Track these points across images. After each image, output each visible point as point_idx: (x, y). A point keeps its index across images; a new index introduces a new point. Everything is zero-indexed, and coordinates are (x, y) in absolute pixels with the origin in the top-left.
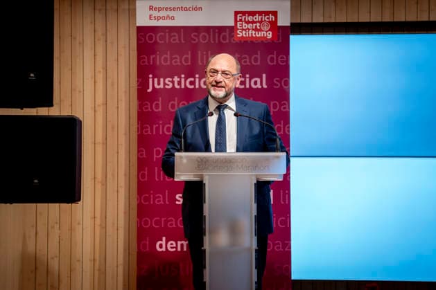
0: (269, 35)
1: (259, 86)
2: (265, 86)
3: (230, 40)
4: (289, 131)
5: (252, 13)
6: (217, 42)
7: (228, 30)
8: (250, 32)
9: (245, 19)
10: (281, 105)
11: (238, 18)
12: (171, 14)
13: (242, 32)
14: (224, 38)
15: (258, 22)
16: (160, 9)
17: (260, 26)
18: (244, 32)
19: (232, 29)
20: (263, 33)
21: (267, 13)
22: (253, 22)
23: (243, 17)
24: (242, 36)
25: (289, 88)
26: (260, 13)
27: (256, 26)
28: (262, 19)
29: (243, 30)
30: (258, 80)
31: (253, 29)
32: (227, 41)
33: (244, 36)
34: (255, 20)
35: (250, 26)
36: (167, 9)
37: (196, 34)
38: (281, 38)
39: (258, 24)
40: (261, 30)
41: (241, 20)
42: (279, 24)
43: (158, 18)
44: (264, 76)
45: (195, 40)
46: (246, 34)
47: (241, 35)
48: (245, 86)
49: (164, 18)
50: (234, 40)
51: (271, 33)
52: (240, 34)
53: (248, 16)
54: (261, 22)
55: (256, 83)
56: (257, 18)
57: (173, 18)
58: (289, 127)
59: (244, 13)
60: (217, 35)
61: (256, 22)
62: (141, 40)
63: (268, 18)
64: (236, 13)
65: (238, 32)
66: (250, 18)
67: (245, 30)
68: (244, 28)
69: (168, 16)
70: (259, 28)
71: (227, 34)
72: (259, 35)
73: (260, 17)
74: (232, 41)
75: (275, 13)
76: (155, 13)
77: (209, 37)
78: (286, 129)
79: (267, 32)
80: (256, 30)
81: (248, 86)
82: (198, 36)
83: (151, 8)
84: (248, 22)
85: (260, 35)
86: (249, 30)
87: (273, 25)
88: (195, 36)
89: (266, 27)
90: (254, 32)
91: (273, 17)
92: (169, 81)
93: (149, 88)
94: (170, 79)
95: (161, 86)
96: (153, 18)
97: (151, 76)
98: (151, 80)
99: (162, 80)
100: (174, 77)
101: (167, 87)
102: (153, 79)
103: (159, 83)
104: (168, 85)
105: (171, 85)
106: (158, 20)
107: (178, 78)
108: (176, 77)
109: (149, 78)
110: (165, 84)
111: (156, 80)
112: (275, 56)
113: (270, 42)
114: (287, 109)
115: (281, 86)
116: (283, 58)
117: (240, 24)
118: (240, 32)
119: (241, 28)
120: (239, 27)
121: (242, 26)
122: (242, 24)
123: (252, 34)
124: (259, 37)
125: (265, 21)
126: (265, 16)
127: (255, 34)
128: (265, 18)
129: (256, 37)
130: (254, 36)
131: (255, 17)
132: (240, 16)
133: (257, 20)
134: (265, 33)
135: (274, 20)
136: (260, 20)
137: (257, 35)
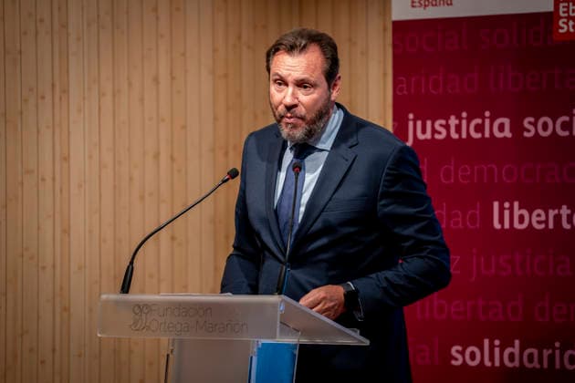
3: (545, 42)
6: (524, 44)
7: (542, 21)
13: (567, 24)
18: (571, 23)
19: (549, 19)
29: (569, 18)
32: (541, 43)
33: (572, 30)
37: (488, 31)
45: (485, 43)
46: (574, 26)
47: (566, 28)
48: (571, 131)
50: (552, 40)
60: (524, 31)
62: (399, 48)
65: (561, 23)
67: (573, 19)
71: (541, 29)
74: (549, 42)
77: (511, 37)
82: (490, 36)
88: (485, 34)
92: (441, 125)
93: (407, 140)
94: (443, 122)
95: (428, 135)
96: (417, 4)
97: (411, 116)
98: (411, 124)
99: (429, 123)
100: (449, 118)
101: (437, 136)
102: (415, 121)
103: (424, 131)
104: (440, 133)
105: (444, 132)
106: (425, 6)
107: (457, 118)
108: (453, 118)
109: (408, 120)
110: (434, 131)
111: (419, 123)
117: (564, 7)
118: (564, 23)
119: (566, 15)
120: (561, 14)
121: (568, 12)
122: (568, 7)
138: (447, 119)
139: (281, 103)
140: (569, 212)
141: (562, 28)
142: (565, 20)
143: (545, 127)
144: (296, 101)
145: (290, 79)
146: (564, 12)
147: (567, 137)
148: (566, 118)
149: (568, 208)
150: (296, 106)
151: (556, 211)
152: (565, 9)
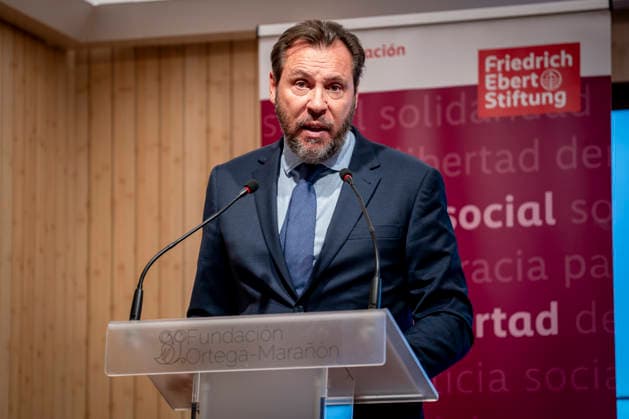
0: (561, 101)
1: (536, 221)
2: (551, 221)
3: (468, 119)
4: (611, 326)
5: (521, 53)
6: (439, 123)
7: (463, 95)
8: (516, 96)
9: (504, 66)
10: (589, 264)
11: (488, 65)
13: (496, 98)
14: (456, 114)
15: (535, 70)
17: (538, 81)
18: (501, 97)
19: (473, 93)
20: (544, 95)
21: (554, 49)
22: (522, 73)
23: (500, 63)
24: (498, 107)
25: (610, 223)
26: (538, 51)
27: (529, 82)
28: (542, 63)
29: (498, 91)
30: (535, 207)
31: (522, 89)
32: (463, 120)
33: (502, 105)
34: (526, 67)
35: (515, 82)
37: (392, 109)
38: (588, 106)
39: (534, 77)
40: (540, 90)
41: (494, 70)
42: (587, 70)
44: (549, 196)
45: (388, 122)
46: (505, 101)
47: (494, 103)
48: (504, 222)
50: (477, 117)
51: (564, 94)
52: (491, 102)
53: (511, 59)
54: (539, 72)
55: (529, 214)
56: (530, 63)
58: (611, 317)
59: (501, 53)
60: (439, 108)
61: (528, 73)
62: (270, 131)
63: (558, 61)
64: (483, 55)
65: (488, 97)
66: (516, 64)
67: (504, 93)
68: (501, 87)
70: (535, 84)
71: (462, 105)
72: (536, 101)
73: (539, 59)
74: (473, 119)
75: (574, 49)
77: (422, 114)
78: (605, 322)
79: (554, 93)
80: (529, 89)
81: (510, 223)
82: (395, 114)
84: (510, 74)
85: (538, 102)
86: (512, 90)
88: (388, 113)
89: (553, 81)
90: (524, 96)
91: (570, 58)
112: (574, 149)
113: (564, 116)
114: (606, 274)
115: (590, 218)
116: (595, 152)
117: (492, 79)
118: (492, 97)
119: (494, 88)
120: (488, 87)
121: (497, 84)
122: (497, 80)
123: (519, 100)
124: (537, 107)
125: (550, 67)
126: (549, 57)
127: (527, 100)
128: (550, 61)
129: (529, 106)
130: (524, 103)
131: (526, 60)
132: (492, 61)
133: (532, 66)
134: (550, 95)
135: (570, 63)
136: (538, 66)
137: (532, 103)
139: (304, 107)
140: (504, 316)
141: (490, 103)
142: (494, 94)
143: (470, 217)
144: (326, 106)
145: (318, 77)
146: (492, 85)
147: (500, 229)
148: (498, 207)
149: (503, 311)
150: (323, 112)
151: (486, 317)
152: (493, 82)
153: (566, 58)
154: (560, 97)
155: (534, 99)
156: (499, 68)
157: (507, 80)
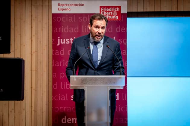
0: (117, 18)
4: (126, 65)
5: (109, 7)
8: (107, 16)
9: (105, 10)
11: (102, 10)
12: (69, 7)
15: (112, 11)
16: (63, 5)
17: (112, 13)
20: (114, 17)
21: (116, 7)
22: (109, 12)
23: (104, 9)
25: (126, 44)
26: (112, 7)
27: (110, 13)
28: (113, 10)
31: (109, 15)
34: (110, 10)
35: (107, 13)
36: (67, 5)
37: (81, 17)
38: (122, 19)
39: (111, 13)
40: (113, 15)
41: (103, 11)
42: (122, 12)
43: (63, 10)
44: (114, 38)
45: (80, 20)
49: (65, 10)
51: (118, 17)
53: (107, 8)
54: (113, 11)
56: (111, 9)
57: (70, 10)
58: (126, 63)
59: (104, 7)
61: (110, 12)
62: (54, 20)
63: (116, 10)
64: (101, 7)
66: (108, 10)
68: (104, 14)
69: (67, 9)
70: (111, 14)
73: (112, 9)
75: (120, 7)
76: (61, 7)
77: (88, 19)
78: (125, 64)
79: (116, 16)
80: (110, 15)
82: (82, 18)
83: (59, 5)
84: (106, 12)
85: (112, 18)
86: (107, 15)
87: (119, 13)
89: (115, 14)
90: (109, 16)
91: (119, 9)
92: (68, 40)
93: (58, 44)
94: (69, 39)
95: (64, 43)
96: (60, 10)
97: (59, 38)
98: (59, 40)
99: (64, 40)
100: (70, 38)
101: (67, 43)
102: (60, 39)
103: (63, 42)
104: (68, 42)
105: (69, 42)
106: (62, 10)
107: (72, 38)
108: (71, 38)
109: (58, 39)
110: (66, 42)
111: (61, 40)
112: (119, 28)
113: (117, 21)
114: (126, 54)
115: (123, 42)
116: (124, 29)
123: (108, 17)
124: (112, 19)
125: (115, 11)
126: (115, 9)
127: (110, 17)
128: (115, 10)
129: (110, 19)
130: (109, 18)
131: (110, 9)
132: (103, 9)
133: (111, 10)
134: (115, 17)
135: (119, 10)
136: (112, 10)
137: (111, 18)
138: (70, 39)
150: (101, 33)
153: (118, 9)
154: (117, 17)
155: (111, 17)
156: (104, 10)
157: (106, 13)
